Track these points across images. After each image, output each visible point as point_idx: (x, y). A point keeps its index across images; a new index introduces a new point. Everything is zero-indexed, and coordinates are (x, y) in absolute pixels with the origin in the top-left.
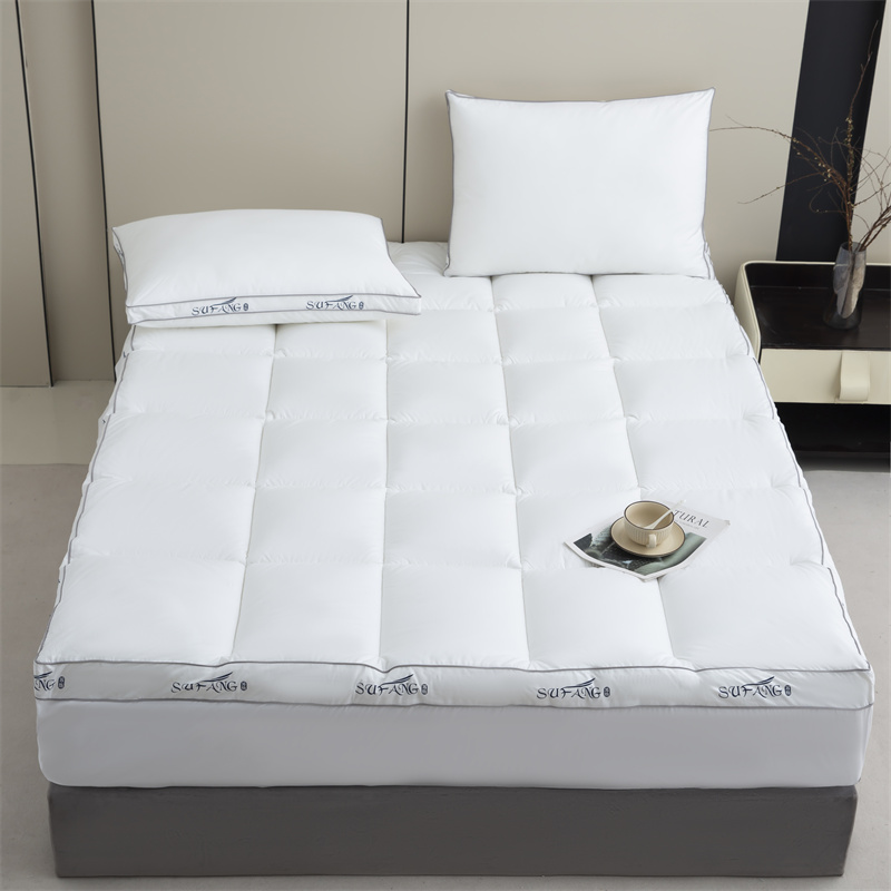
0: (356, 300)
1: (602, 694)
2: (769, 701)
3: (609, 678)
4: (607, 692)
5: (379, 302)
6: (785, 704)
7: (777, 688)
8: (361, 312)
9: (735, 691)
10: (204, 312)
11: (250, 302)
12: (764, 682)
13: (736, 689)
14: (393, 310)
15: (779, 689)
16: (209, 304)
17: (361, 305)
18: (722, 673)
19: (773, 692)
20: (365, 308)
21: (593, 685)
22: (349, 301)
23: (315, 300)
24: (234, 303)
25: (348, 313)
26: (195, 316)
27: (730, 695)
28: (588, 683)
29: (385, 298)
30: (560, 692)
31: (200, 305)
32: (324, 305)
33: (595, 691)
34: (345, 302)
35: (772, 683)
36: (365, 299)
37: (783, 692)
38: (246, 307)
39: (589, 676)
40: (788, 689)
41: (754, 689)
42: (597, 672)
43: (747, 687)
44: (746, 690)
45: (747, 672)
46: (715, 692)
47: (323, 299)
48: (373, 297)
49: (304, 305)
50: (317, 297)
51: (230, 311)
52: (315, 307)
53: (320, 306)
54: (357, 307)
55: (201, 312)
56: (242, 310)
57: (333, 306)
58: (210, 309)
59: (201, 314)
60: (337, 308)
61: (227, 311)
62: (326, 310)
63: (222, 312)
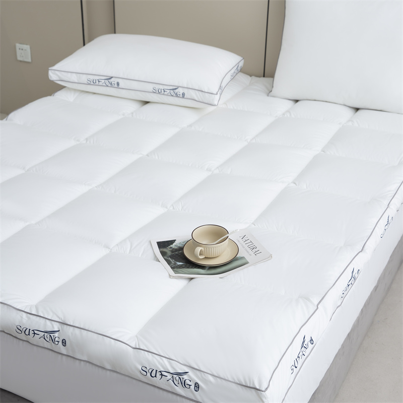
0: (180, 91)
1: (60, 343)
2: (179, 390)
3: (69, 333)
4: (64, 343)
5: (193, 94)
6: (191, 396)
7: (188, 382)
8: (183, 99)
9: (154, 373)
10: (94, 83)
11: (120, 81)
12: (179, 374)
13: (154, 371)
14: (201, 100)
15: (190, 383)
16: (97, 78)
17: (183, 94)
18: (150, 356)
19: (184, 384)
20: (185, 97)
21: (56, 335)
22: (176, 91)
23: (157, 87)
24: (111, 80)
25: (176, 98)
26: (89, 84)
27: (149, 374)
28: (54, 332)
29: (197, 92)
30: (31, 332)
31: (92, 77)
32: (162, 91)
33: (57, 339)
34: (174, 91)
35: (185, 377)
36: (186, 91)
37: (192, 387)
38: (118, 84)
39: (56, 327)
40: (197, 386)
41: (169, 376)
42: (63, 325)
43: (164, 373)
44: (162, 375)
45: (169, 363)
46: (137, 369)
47: (162, 87)
48: (190, 90)
49: (151, 89)
50: (158, 85)
51: (109, 85)
52: (157, 92)
53: (160, 91)
54: (181, 96)
55: (92, 82)
56: (116, 86)
57: (167, 93)
58: (97, 81)
59: (92, 83)
60: (169, 94)
61: (107, 84)
62: (163, 94)
63: (104, 84)
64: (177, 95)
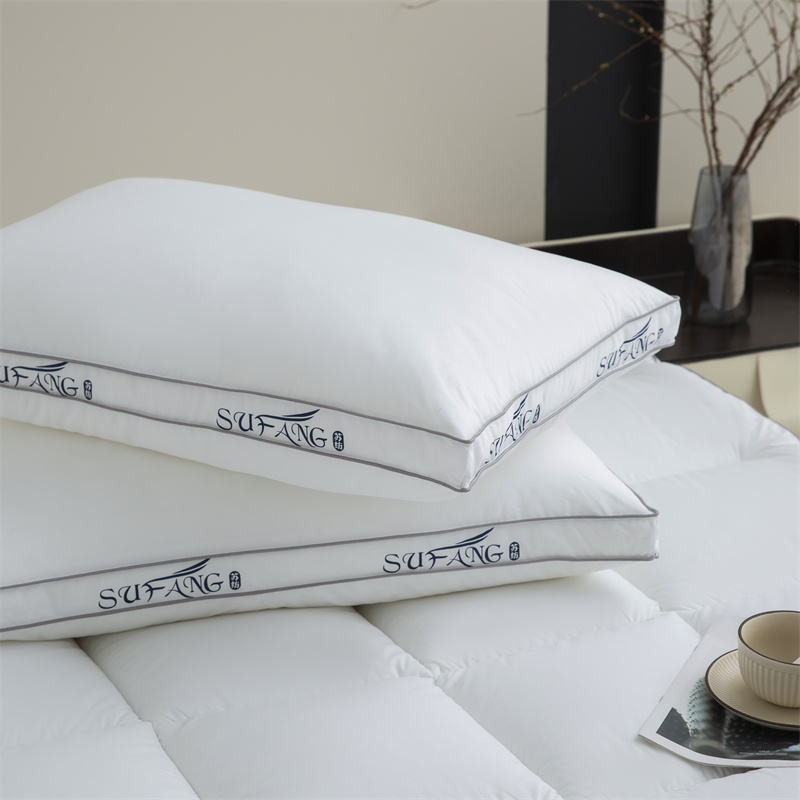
0: (500, 540)
8: (516, 566)
10: (129, 601)
11: (246, 567)
16: (141, 577)
17: (515, 549)
22: (485, 543)
23: (403, 549)
24: (204, 572)
26: (107, 611)
31: (117, 582)
32: (426, 559)
34: (475, 547)
36: (521, 535)
47: (422, 546)
48: (543, 525)
49: (377, 564)
50: (406, 541)
51: (197, 593)
52: (404, 567)
53: (415, 562)
54: (506, 557)
55: (121, 601)
56: (226, 588)
57: (447, 560)
58: (143, 591)
59: (121, 603)
60: (457, 563)
61: (186, 591)
62: (431, 571)
63: (175, 596)
64: (486, 560)
